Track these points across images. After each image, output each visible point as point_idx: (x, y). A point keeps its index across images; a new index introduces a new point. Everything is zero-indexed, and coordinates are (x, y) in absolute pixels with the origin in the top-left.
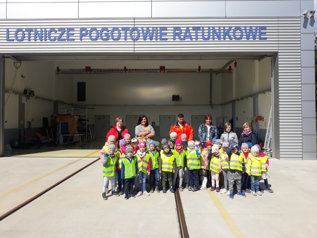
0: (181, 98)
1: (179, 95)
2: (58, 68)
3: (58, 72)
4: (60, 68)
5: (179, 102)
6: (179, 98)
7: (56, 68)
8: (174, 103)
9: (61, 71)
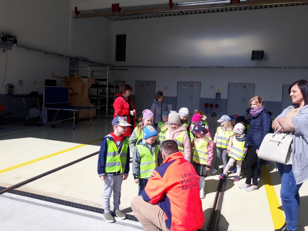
0: (267, 56)
1: (263, 51)
2: (76, 8)
3: (77, 15)
4: (78, 9)
5: (263, 63)
6: (264, 56)
7: (74, 10)
8: (254, 63)
9: (80, 13)
